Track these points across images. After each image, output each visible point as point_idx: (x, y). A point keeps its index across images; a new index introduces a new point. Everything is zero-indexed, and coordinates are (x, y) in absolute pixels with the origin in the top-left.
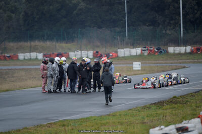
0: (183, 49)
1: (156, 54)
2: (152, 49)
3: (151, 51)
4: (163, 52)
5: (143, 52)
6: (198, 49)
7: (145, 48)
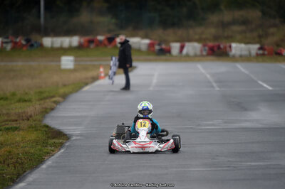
0: (66, 41)
1: (25, 49)
2: (18, 40)
3: (16, 43)
4: (35, 45)
5: (4, 45)
6: (90, 42)
7: (7, 38)
